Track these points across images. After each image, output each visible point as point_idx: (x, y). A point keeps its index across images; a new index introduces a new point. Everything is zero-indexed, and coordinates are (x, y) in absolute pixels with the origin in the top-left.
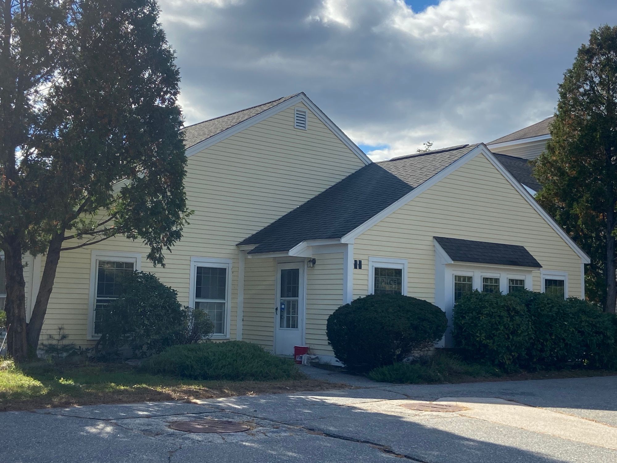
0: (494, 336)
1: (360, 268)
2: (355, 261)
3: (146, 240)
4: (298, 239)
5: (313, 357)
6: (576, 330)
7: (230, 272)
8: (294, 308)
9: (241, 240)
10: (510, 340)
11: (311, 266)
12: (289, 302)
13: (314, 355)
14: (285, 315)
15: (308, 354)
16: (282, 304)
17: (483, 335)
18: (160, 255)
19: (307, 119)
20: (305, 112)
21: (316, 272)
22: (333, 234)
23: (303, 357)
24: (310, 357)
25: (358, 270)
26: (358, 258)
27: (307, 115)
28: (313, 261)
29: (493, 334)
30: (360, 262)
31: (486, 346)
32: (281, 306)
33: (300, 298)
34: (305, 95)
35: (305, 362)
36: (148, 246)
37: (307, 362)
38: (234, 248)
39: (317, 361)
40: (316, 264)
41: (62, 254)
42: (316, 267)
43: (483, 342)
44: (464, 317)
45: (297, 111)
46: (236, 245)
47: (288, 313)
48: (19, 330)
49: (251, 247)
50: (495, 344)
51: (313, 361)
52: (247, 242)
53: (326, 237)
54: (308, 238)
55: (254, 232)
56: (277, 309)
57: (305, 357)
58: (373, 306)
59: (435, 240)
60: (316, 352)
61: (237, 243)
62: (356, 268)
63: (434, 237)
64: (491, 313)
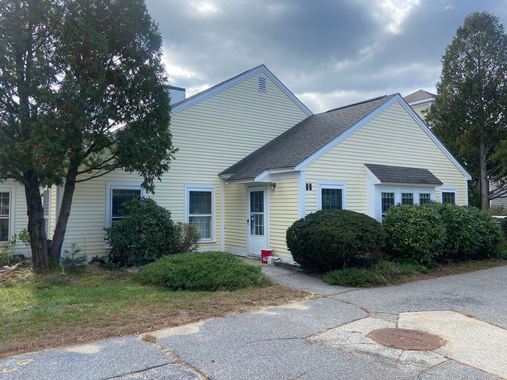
0: (420, 240)
1: (311, 189)
2: (307, 184)
3: (141, 172)
4: (262, 169)
5: (276, 258)
6: (477, 231)
7: (214, 194)
8: (261, 221)
9: (222, 171)
10: (432, 243)
11: (273, 188)
12: (257, 216)
13: (277, 256)
14: (255, 225)
15: (272, 255)
16: (252, 217)
17: (411, 239)
18: (151, 184)
19: (267, 84)
20: (265, 79)
21: (276, 193)
22: (288, 164)
23: (268, 258)
24: (274, 259)
25: (309, 192)
26: (309, 181)
27: (267, 81)
28: (274, 185)
29: (418, 238)
30: (310, 185)
31: (412, 248)
32: (251, 219)
33: (265, 213)
34: (265, 67)
35: (270, 262)
36: (143, 177)
37: (271, 263)
38: (218, 177)
39: (279, 261)
40: (276, 187)
41: (76, 185)
42: (276, 189)
43: (411, 246)
44: (394, 225)
45: (260, 78)
46: (219, 175)
47: (257, 224)
48: (40, 247)
49: (228, 176)
50: (421, 247)
51: (276, 261)
52: (226, 172)
53: (283, 167)
54: (269, 168)
55: (231, 165)
56: (248, 221)
57: (270, 258)
58: (323, 220)
59: (366, 167)
60: (277, 253)
61: (218, 173)
62: (307, 189)
63: (365, 164)
64: (416, 222)
